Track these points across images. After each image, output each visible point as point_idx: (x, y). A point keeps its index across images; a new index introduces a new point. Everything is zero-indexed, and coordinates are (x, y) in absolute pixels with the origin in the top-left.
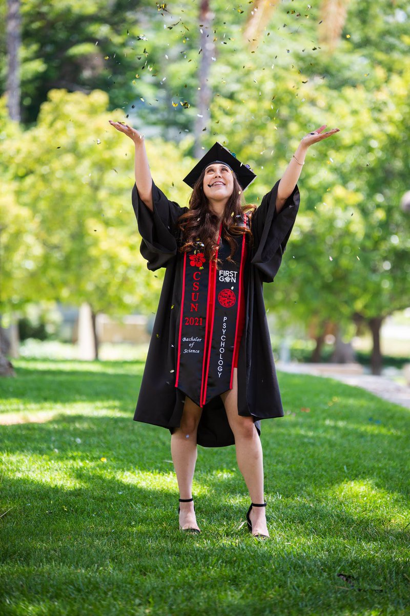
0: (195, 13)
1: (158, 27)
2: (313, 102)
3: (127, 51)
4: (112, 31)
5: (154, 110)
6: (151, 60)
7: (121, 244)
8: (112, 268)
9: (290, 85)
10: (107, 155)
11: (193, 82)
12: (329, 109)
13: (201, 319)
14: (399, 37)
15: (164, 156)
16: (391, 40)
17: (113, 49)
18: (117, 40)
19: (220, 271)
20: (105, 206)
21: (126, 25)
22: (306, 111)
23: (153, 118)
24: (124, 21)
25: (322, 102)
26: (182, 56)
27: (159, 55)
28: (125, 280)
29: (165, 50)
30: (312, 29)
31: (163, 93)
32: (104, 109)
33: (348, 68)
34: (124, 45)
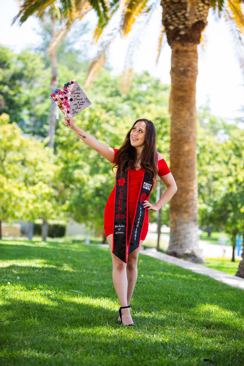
0: (49, 82)
1: (31, 88)
2: (107, 122)
3: (16, 98)
4: (9, 89)
5: (28, 126)
6: (27, 103)
7: (15, 187)
8: (10, 198)
9: (98, 114)
10: (8, 144)
11: (47, 113)
12: (115, 126)
13: (124, 215)
14: (144, 97)
15: (36, 145)
16: (141, 98)
17: (10, 97)
18: (12, 93)
19: (144, 182)
20: (6, 169)
21: (16, 87)
22: (105, 126)
23: (28, 130)
24: (15, 84)
25: (112, 122)
26: (43, 102)
27: (31, 101)
28: (16, 204)
29: (34, 98)
30: (104, 91)
31: (33, 119)
32: (7, 122)
33: (121, 109)
34: (15, 95)
